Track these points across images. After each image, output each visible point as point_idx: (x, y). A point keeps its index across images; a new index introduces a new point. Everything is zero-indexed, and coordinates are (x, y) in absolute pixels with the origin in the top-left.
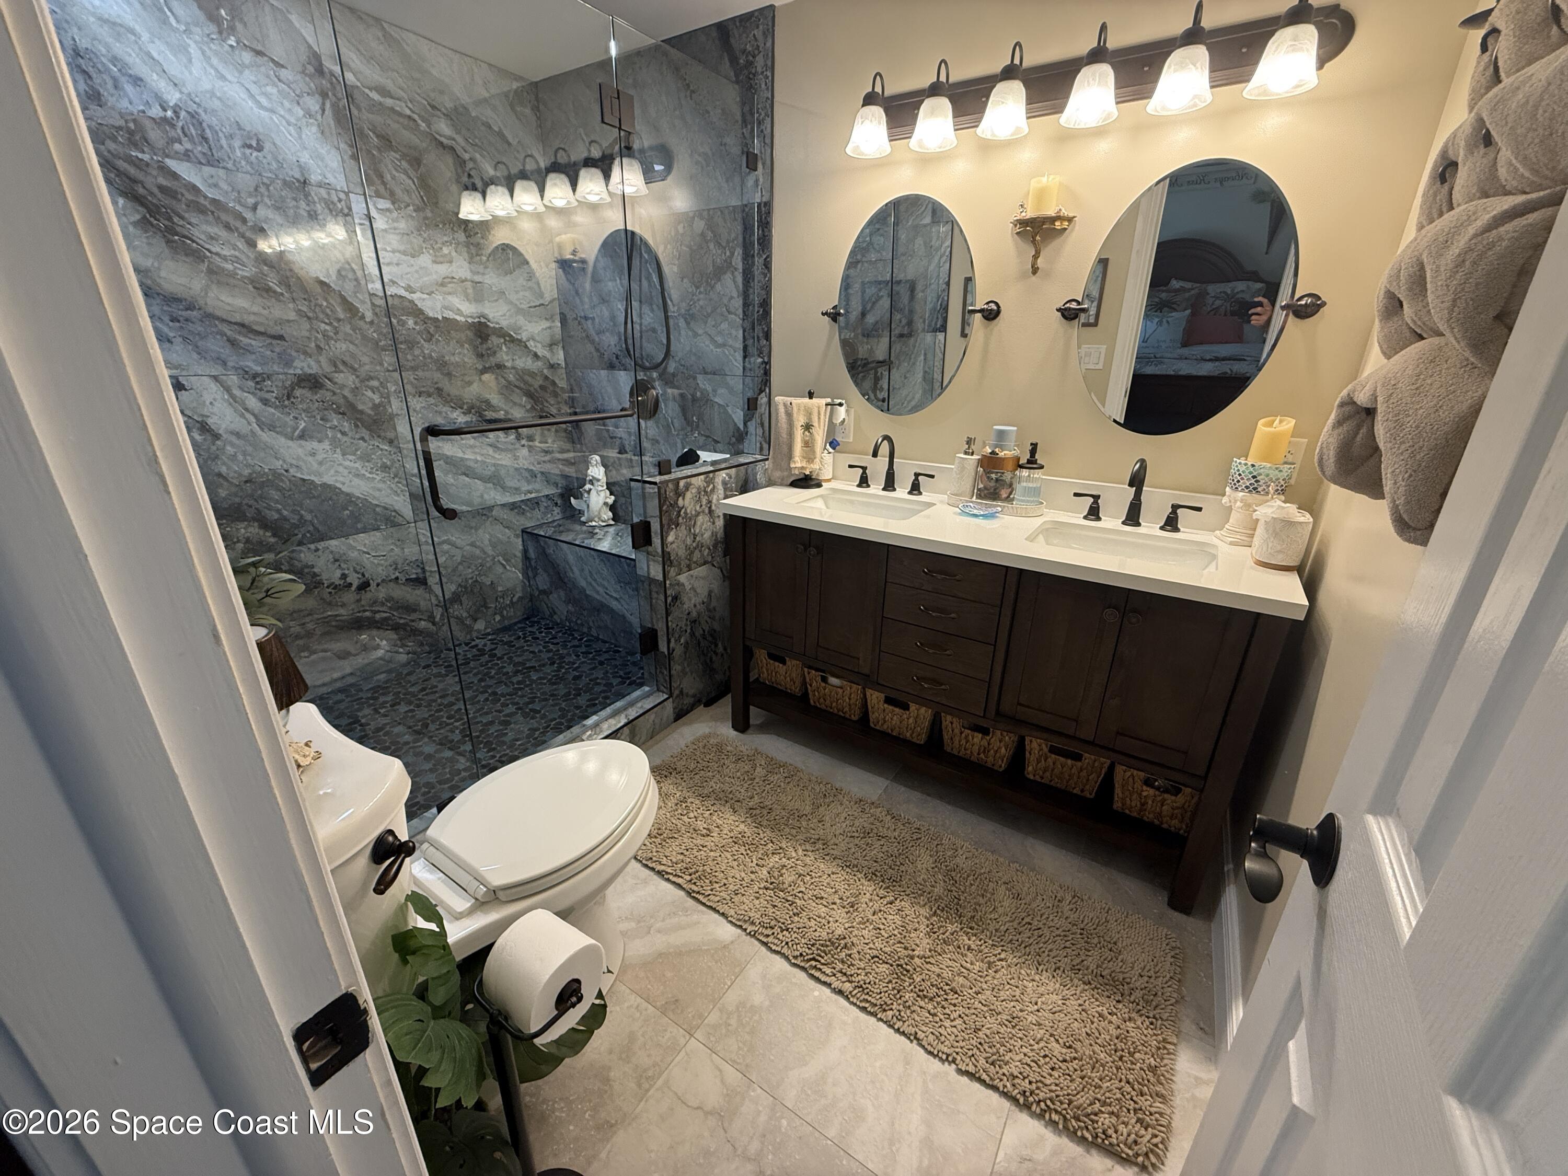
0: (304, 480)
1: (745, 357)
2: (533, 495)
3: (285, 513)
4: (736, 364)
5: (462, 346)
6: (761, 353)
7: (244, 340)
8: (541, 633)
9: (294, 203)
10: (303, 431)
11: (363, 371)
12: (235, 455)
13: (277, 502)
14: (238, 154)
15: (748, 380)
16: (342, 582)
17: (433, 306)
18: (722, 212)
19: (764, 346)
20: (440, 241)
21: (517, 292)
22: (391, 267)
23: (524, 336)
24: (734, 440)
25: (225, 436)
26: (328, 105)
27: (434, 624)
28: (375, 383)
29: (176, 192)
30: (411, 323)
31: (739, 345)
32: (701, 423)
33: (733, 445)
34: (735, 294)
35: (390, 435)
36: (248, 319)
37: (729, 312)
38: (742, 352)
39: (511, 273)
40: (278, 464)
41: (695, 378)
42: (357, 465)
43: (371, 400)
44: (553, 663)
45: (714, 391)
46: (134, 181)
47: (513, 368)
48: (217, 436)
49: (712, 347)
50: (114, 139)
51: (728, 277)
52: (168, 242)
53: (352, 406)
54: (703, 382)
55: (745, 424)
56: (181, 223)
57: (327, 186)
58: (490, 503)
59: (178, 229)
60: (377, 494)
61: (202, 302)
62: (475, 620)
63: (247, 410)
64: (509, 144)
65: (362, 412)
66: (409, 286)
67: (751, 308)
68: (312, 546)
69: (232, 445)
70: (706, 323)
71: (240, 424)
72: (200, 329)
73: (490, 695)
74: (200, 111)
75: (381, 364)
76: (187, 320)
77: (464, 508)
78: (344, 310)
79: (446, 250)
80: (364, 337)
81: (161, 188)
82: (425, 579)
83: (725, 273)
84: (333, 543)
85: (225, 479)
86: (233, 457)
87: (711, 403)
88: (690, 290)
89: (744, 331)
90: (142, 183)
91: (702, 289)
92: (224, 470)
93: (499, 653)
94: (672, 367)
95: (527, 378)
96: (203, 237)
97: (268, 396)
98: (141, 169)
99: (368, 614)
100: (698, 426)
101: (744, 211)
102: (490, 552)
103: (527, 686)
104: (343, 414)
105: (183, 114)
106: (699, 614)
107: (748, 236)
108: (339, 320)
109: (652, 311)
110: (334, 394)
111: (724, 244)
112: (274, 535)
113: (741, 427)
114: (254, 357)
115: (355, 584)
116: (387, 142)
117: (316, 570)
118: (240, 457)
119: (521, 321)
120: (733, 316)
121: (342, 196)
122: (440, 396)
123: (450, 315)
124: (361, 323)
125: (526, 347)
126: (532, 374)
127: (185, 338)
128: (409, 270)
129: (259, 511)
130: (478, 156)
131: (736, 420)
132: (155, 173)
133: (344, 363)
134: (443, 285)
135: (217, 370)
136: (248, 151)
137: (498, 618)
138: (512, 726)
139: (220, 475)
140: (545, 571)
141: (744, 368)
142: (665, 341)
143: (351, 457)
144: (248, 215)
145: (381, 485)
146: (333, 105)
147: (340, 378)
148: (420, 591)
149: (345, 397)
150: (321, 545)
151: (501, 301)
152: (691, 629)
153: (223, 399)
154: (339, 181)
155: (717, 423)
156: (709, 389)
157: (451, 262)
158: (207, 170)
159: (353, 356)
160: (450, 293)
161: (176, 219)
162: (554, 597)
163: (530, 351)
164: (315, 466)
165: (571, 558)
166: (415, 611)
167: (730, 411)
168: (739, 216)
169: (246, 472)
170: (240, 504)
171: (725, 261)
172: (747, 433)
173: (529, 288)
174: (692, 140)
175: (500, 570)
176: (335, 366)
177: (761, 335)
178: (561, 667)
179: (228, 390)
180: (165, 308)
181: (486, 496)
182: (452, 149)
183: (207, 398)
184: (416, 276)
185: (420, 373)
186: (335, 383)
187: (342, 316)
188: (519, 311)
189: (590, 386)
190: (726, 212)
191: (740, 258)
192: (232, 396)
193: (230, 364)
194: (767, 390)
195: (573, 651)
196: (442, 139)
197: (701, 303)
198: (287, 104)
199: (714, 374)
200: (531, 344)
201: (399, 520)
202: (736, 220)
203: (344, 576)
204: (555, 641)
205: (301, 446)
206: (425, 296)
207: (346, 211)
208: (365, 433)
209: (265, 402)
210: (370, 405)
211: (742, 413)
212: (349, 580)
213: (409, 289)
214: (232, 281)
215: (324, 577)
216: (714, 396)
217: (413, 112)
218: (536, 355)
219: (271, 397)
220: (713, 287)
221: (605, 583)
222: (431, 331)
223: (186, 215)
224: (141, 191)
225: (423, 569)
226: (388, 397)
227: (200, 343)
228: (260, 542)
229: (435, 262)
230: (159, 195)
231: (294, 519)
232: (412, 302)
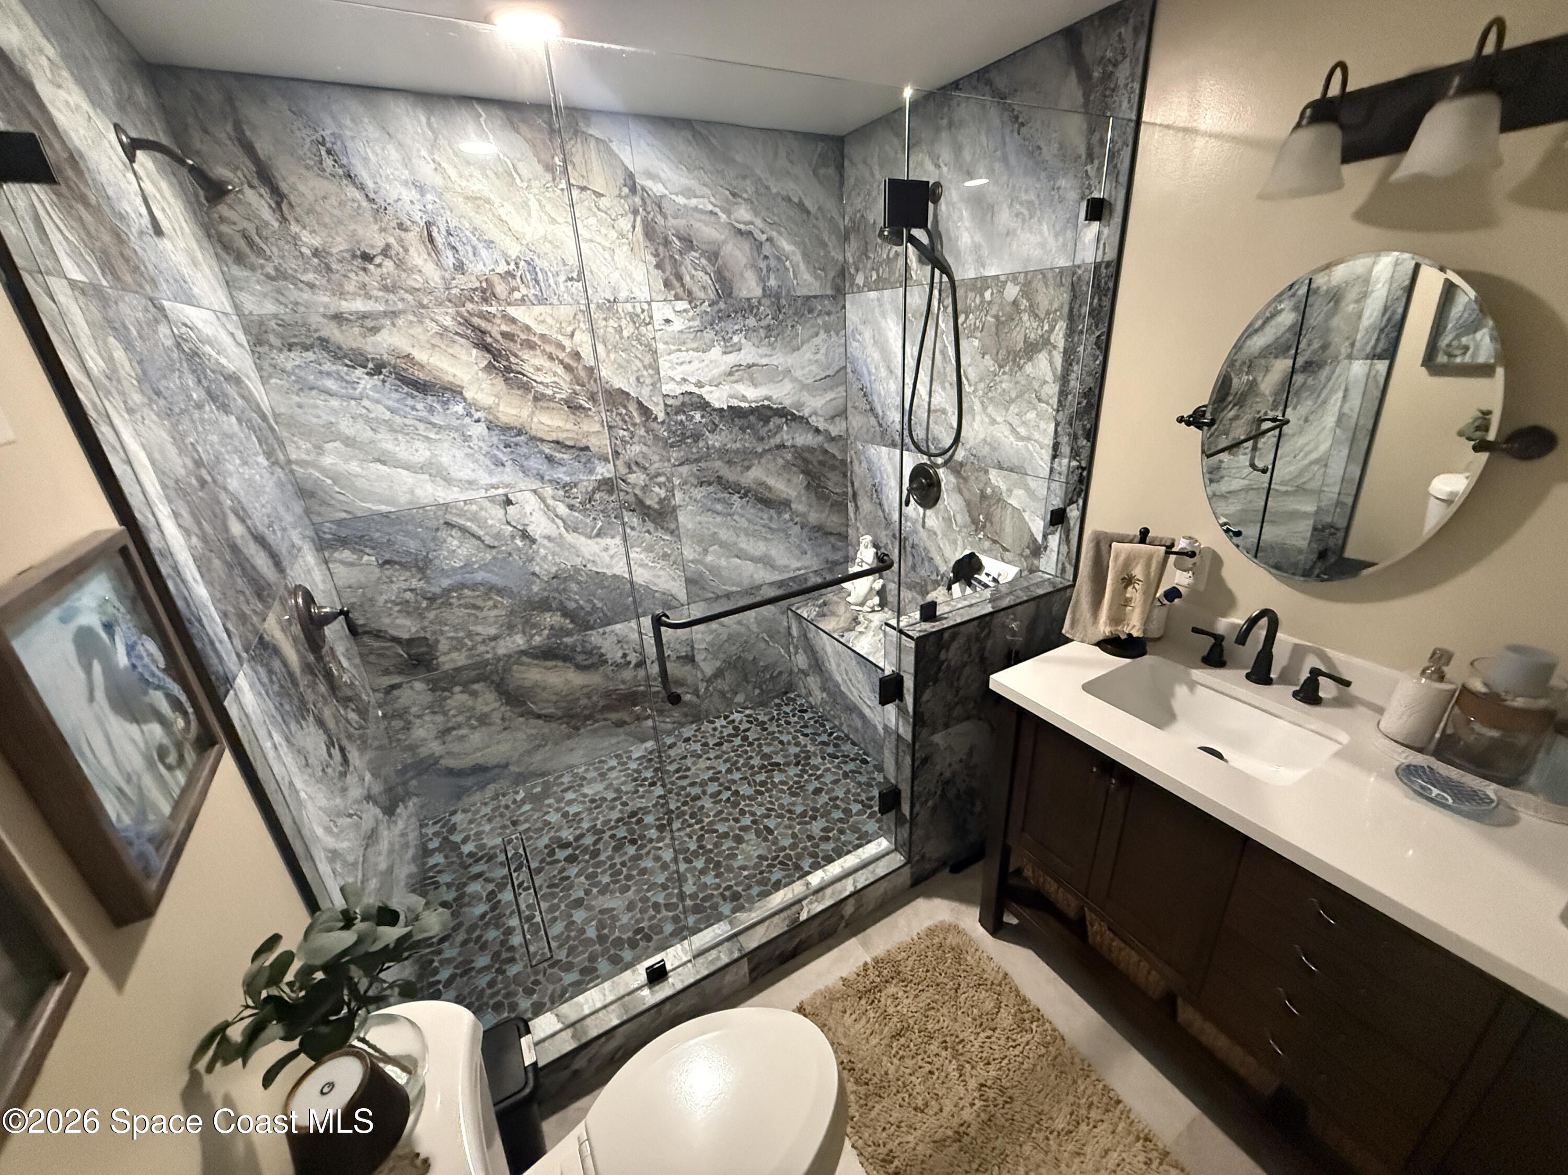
0: (597, 573)
1: (1054, 457)
2: (802, 572)
3: (581, 602)
4: (1041, 463)
5: (744, 432)
6: (1078, 455)
7: (558, 456)
8: (794, 716)
9: (604, 323)
10: (600, 529)
11: (652, 470)
12: (545, 557)
13: (576, 593)
14: (562, 288)
15: (1054, 485)
16: (622, 661)
17: (718, 398)
18: (1044, 276)
19: (1083, 447)
20: (730, 331)
21: (803, 368)
22: (684, 366)
23: (806, 412)
24: (1027, 552)
25: (539, 540)
26: (639, 219)
27: (698, 696)
28: (662, 479)
29: (513, 335)
30: (698, 416)
31: (1049, 441)
32: (988, 525)
33: (1026, 558)
34: (1049, 377)
35: (673, 526)
36: (561, 436)
37: (1040, 400)
38: (1050, 451)
39: (798, 349)
40: (578, 561)
41: (986, 472)
42: (642, 556)
43: (658, 494)
44: (797, 764)
45: (1010, 491)
46: (484, 332)
47: (793, 446)
48: (533, 541)
49: (1012, 439)
50: (471, 300)
51: (1042, 358)
52: (506, 380)
53: (640, 502)
54: (996, 478)
55: (1045, 537)
56: (517, 361)
57: (631, 300)
58: (758, 582)
59: (513, 367)
60: (657, 581)
61: (528, 428)
62: (736, 694)
63: (557, 516)
64: (808, 213)
65: (649, 507)
66: (699, 381)
67: (1070, 397)
68: (601, 630)
69: (545, 547)
70: (1007, 410)
71: (551, 530)
72: (526, 451)
73: (732, 795)
74: (535, 257)
75: (669, 460)
76: (516, 445)
77: (734, 589)
78: (641, 414)
79: (736, 339)
80: (656, 437)
81: (504, 335)
82: (693, 656)
83: (1040, 351)
84: (618, 627)
85: (538, 577)
86: (545, 558)
87: (1006, 505)
88: (992, 369)
89: (1057, 425)
90: (490, 333)
91: (1007, 369)
92: (537, 569)
93: (752, 736)
94: (960, 455)
95: (806, 455)
96: (531, 370)
97: (573, 502)
98: (489, 321)
99: (642, 688)
100: (984, 527)
101: (1074, 274)
102: (755, 630)
103: (768, 790)
104: (633, 511)
105: (522, 263)
106: (954, 774)
107: (1077, 306)
108: (634, 425)
109: (944, 388)
110: (627, 493)
111: (1042, 316)
112: (572, 622)
113: (1039, 539)
114: (565, 469)
115: (633, 663)
116: (688, 243)
117: (602, 651)
118: (550, 558)
119: (805, 397)
120: (1044, 405)
121: (645, 306)
122: (720, 483)
123: (735, 403)
124: (654, 425)
125: (808, 423)
126: (811, 450)
127: (513, 460)
128: (700, 365)
129: (561, 603)
130: (774, 234)
131: (1034, 530)
132: (498, 321)
133: (637, 463)
134: (730, 374)
135: (536, 485)
136: (569, 284)
137: (757, 691)
138: (744, 845)
139: (534, 574)
140: (805, 652)
141: (1052, 470)
142: (955, 425)
143: (638, 550)
144: (566, 343)
145: (661, 573)
146: (643, 221)
147: (632, 478)
148: (688, 668)
149: (636, 495)
150: (608, 629)
151: (786, 380)
152: (943, 791)
153: (540, 509)
154: (643, 294)
155: (1008, 529)
156: (1004, 488)
157: (740, 350)
158: (538, 309)
159: (645, 456)
160: (736, 382)
161: (512, 359)
162: (810, 679)
163: (812, 426)
164: (607, 559)
165: (829, 650)
166: (682, 685)
167: (1027, 518)
168: (1067, 281)
169: (554, 570)
170: (548, 598)
171: (1042, 335)
172: (1046, 548)
173: (816, 361)
174: (1014, 186)
175: (762, 645)
176: (630, 467)
177: (1080, 432)
178: (804, 771)
179: (543, 500)
180: (502, 437)
181: (755, 576)
182: (750, 233)
183: (528, 510)
184: (706, 370)
185: (703, 464)
186: (628, 484)
187: (638, 421)
188: (804, 387)
189: (869, 462)
190: (1050, 275)
191: (1061, 335)
192: (547, 506)
193: (547, 478)
194: (1081, 502)
195: (821, 750)
196: (742, 227)
197: (1004, 385)
198: (604, 231)
199: (1012, 470)
200: (813, 420)
201: (674, 603)
202: (1062, 285)
203: (625, 656)
204: (806, 731)
205: (597, 543)
206: (713, 388)
207: (647, 320)
208: (650, 526)
209: (571, 507)
210: (657, 500)
211: (1042, 523)
212: (628, 659)
213: (700, 384)
214: (552, 404)
215: (609, 656)
216: (1009, 496)
217: (715, 206)
218: (817, 431)
219: (576, 502)
220: (1020, 368)
221: (859, 686)
222: (716, 422)
223: (520, 354)
224: (489, 340)
225: (692, 647)
226: (673, 490)
227: (525, 463)
228: (562, 629)
229: (725, 353)
230: (501, 341)
231: (588, 608)
232: (700, 396)
